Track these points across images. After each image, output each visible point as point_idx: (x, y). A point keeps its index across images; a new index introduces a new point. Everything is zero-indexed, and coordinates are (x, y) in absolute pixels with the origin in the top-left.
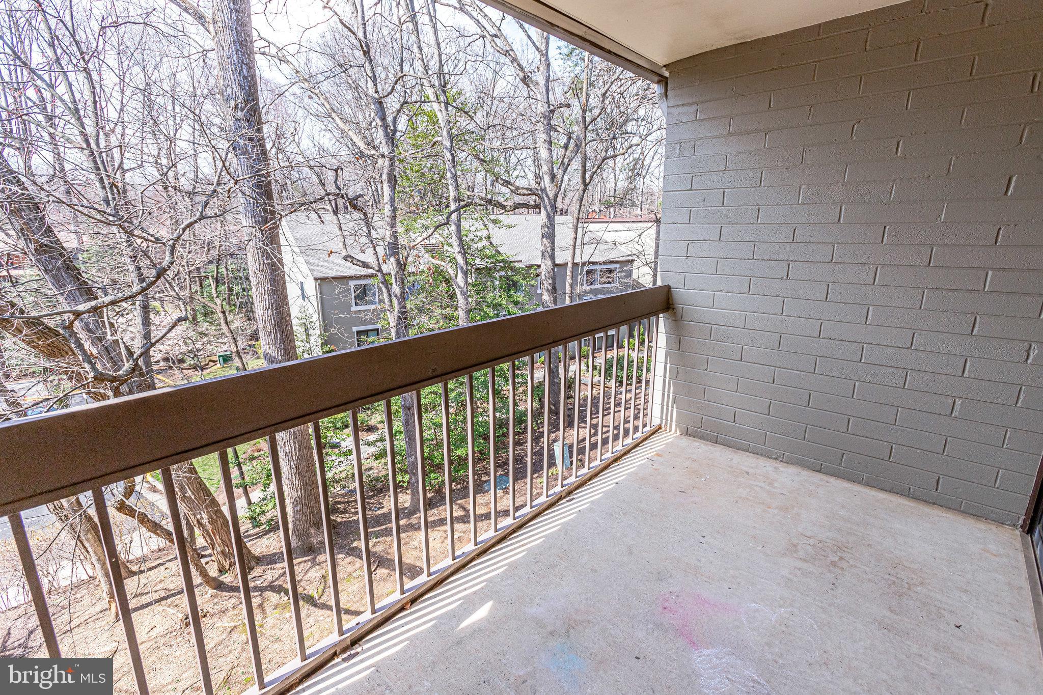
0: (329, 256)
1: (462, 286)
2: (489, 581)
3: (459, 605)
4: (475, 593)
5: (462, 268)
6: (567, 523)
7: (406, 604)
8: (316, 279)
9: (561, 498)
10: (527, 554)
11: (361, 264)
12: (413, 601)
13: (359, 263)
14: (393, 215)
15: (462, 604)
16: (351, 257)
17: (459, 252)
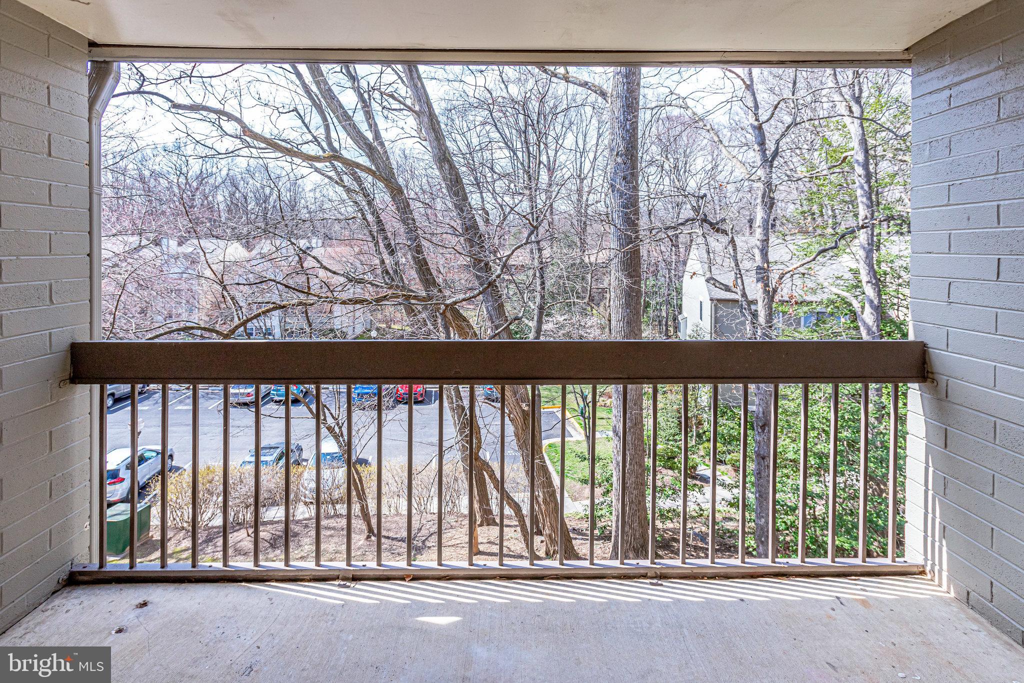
0: (692, 277)
1: (871, 324)
2: (482, 602)
3: (438, 604)
4: (460, 603)
5: (871, 302)
6: (618, 603)
7: (408, 576)
8: (711, 300)
9: (645, 576)
10: (540, 603)
11: (723, 288)
12: (415, 578)
13: (721, 286)
14: (765, 238)
15: (442, 604)
16: (713, 279)
17: (868, 282)
